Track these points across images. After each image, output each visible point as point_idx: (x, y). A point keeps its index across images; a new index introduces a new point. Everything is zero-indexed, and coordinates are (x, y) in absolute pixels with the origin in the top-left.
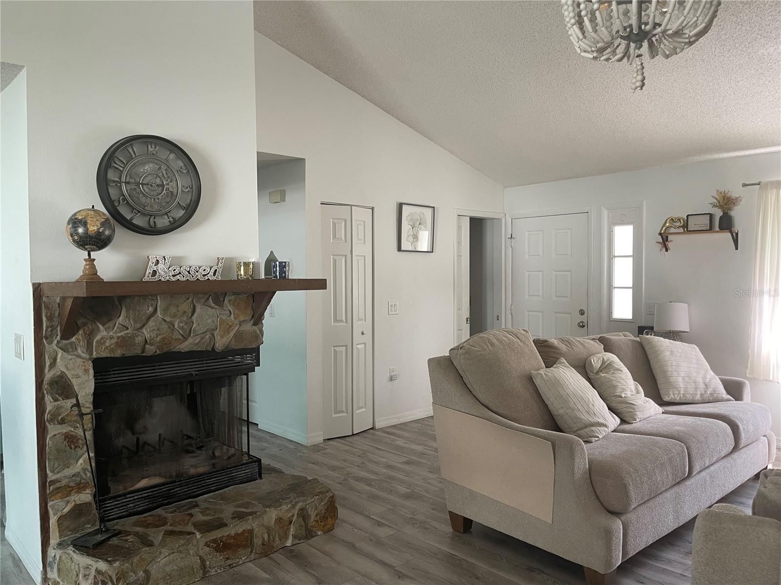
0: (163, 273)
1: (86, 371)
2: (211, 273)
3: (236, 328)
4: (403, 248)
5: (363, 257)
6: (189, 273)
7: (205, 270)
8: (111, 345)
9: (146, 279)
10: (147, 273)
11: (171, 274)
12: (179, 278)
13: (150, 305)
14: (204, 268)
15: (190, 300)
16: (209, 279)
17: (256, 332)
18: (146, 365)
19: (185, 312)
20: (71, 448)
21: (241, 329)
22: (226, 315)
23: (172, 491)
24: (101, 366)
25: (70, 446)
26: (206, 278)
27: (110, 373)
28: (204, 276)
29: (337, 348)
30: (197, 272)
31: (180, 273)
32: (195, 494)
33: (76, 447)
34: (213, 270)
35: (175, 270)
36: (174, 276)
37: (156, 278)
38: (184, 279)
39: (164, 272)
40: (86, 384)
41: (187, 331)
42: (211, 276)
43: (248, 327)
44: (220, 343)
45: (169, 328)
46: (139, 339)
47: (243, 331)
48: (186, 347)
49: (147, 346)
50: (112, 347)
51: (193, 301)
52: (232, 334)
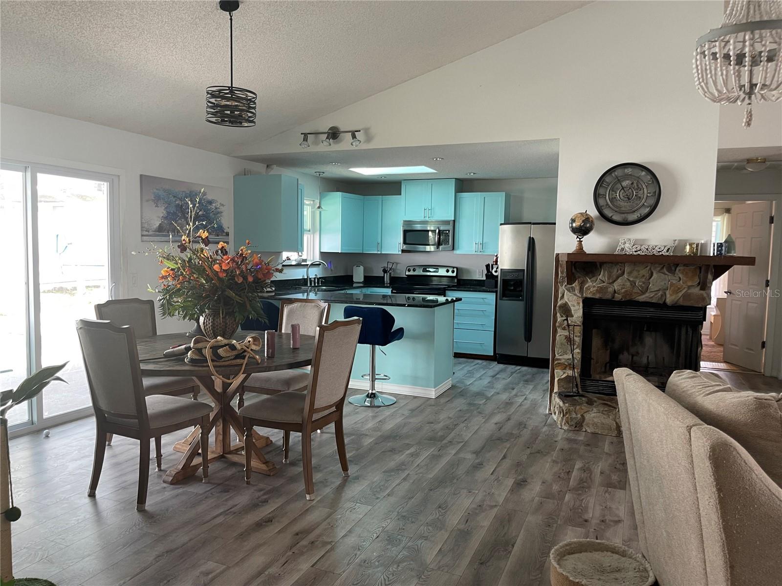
1: (579, 304)
3: (685, 291)
6: (648, 250)
7: (660, 248)
8: (593, 291)
9: (617, 253)
10: (618, 249)
11: (633, 250)
12: (639, 253)
13: (620, 269)
15: (648, 268)
16: (663, 254)
17: (703, 295)
19: (644, 276)
21: (689, 291)
22: (677, 280)
24: (588, 303)
25: (567, 343)
26: (661, 253)
27: (593, 307)
28: (659, 252)
30: (654, 249)
31: (640, 250)
34: (666, 249)
35: (637, 248)
36: (635, 251)
37: (623, 253)
38: (643, 254)
39: (629, 249)
40: (577, 312)
41: (645, 288)
42: (665, 252)
43: (696, 291)
44: (670, 299)
45: (631, 285)
46: (611, 290)
47: (691, 293)
48: (642, 298)
49: (616, 294)
50: (594, 292)
51: (650, 269)
52: (680, 294)
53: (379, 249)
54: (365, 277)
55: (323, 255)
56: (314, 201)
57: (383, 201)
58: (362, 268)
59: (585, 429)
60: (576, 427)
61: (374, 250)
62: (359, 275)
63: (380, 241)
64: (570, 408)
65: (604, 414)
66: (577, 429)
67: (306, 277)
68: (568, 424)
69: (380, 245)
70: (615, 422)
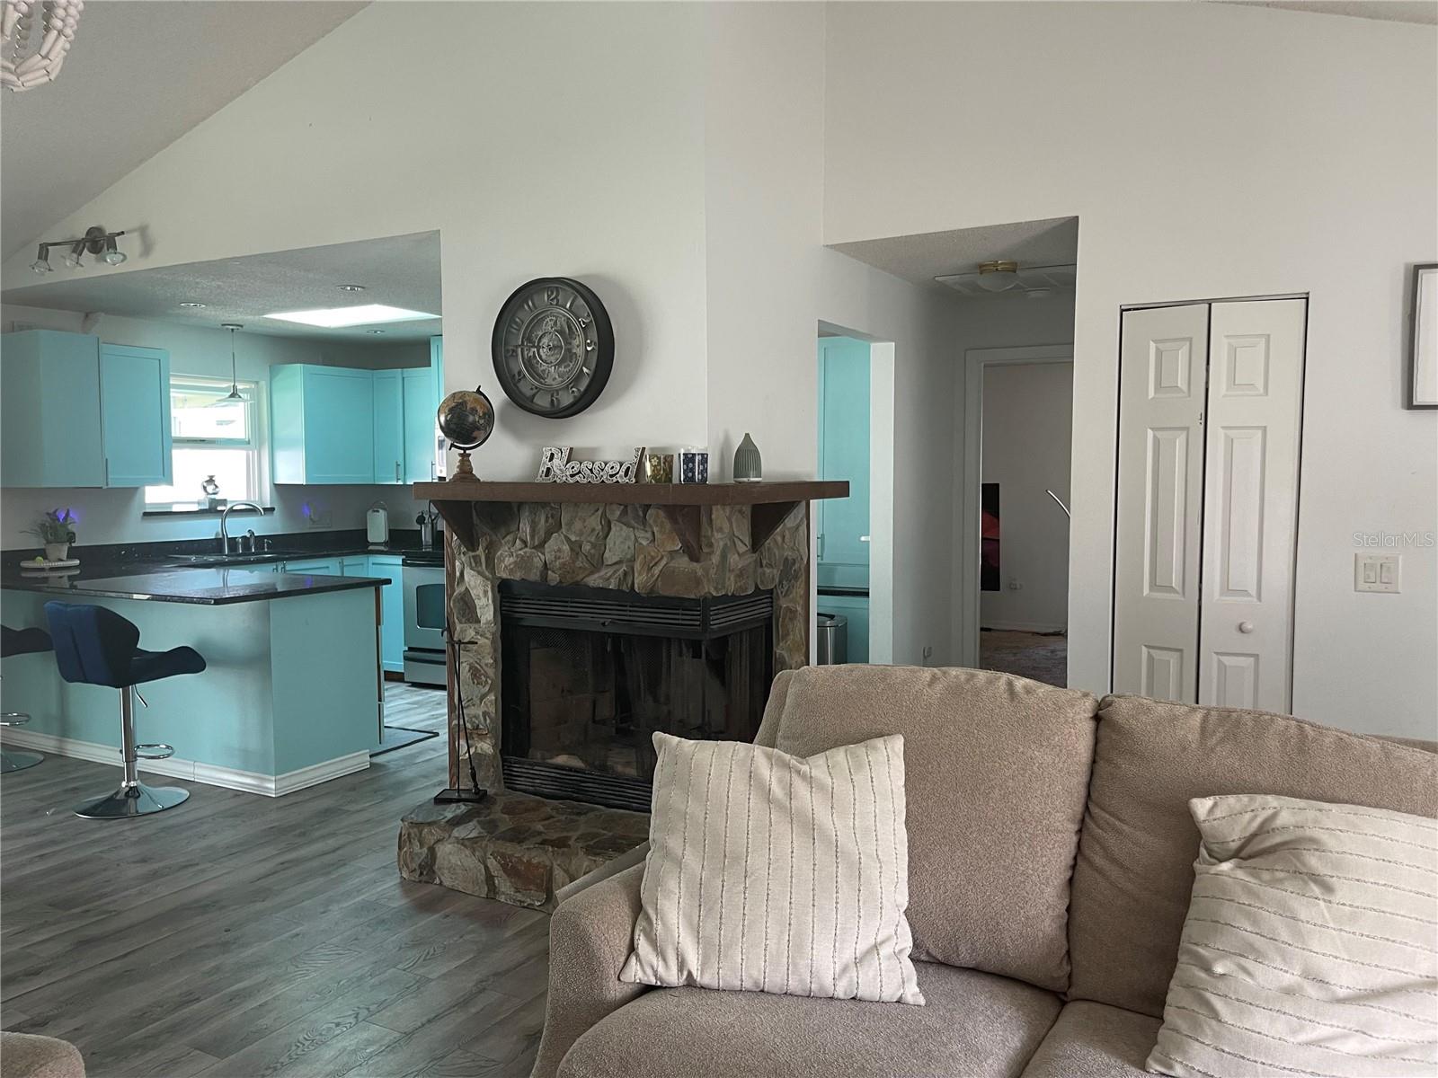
0: (558, 472)
1: (486, 592)
2: (622, 473)
3: (664, 562)
4: (1419, 399)
5: (1259, 433)
6: (592, 473)
7: (613, 468)
8: (510, 565)
9: (539, 480)
10: (541, 471)
11: (568, 474)
12: (578, 479)
13: (549, 515)
14: (611, 464)
15: (600, 512)
16: (618, 482)
17: (696, 573)
18: (557, 599)
19: (593, 530)
20: (474, 683)
21: (671, 564)
22: (648, 539)
23: (583, 784)
24: (505, 591)
25: (473, 679)
26: (615, 479)
27: (519, 601)
28: (612, 476)
29: (1158, 652)
30: (602, 470)
31: (580, 472)
32: (612, 802)
33: (478, 684)
34: (624, 468)
35: (573, 468)
36: (572, 476)
37: (550, 479)
38: (585, 481)
39: (560, 470)
40: (486, 609)
41: (596, 557)
42: (621, 477)
43: (683, 563)
44: (640, 581)
45: (572, 549)
46: (538, 562)
47: (674, 567)
48: (594, 581)
49: (550, 572)
50: (512, 567)
51: (604, 513)
52: (657, 571)
53: (401, 476)
54: (391, 532)
55: (282, 490)
56: (257, 383)
57: (406, 380)
58: (382, 515)
59: (440, 879)
60: (421, 874)
61: (391, 479)
62: (378, 529)
63: (401, 461)
64: (411, 830)
65: (465, 846)
66: (424, 878)
67: (221, 536)
68: (408, 867)
69: (402, 468)
70: (483, 866)
